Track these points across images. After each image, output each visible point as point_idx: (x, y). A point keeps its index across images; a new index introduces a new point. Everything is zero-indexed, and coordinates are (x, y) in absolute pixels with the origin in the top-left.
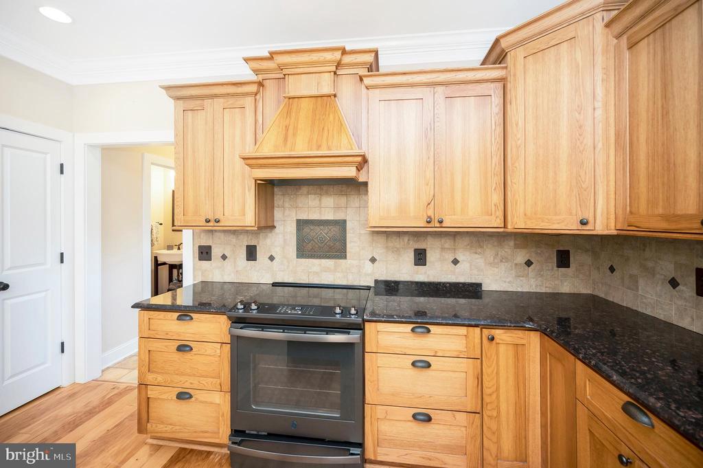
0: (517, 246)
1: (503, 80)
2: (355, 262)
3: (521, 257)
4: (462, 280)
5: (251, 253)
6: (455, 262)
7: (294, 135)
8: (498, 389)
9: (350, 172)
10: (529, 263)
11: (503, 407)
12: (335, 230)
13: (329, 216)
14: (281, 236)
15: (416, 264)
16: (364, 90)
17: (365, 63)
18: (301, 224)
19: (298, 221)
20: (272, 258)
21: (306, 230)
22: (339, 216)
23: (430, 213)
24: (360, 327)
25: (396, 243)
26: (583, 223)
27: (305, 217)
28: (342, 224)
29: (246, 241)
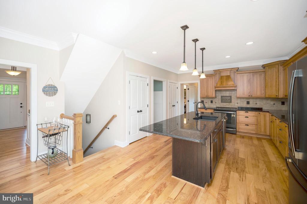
0: (271, 101)
1: (265, 71)
2: (233, 104)
3: (272, 103)
4: (258, 107)
5: (212, 102)
6: (256, 104)
7: (223, 82)
8: (261, 122)
9: (234, 88)
10: (274, 104)
11: (262, 124)
12: (229, 98)
13: (228, 95)
14: (218, 99)
15: (247, 104)
16: (236, 74)
17: (236, 70)
18: (222, 97)
19: (221, 96)
20: (216, 103)
21: (223, 97)
22: (230, 95)
23: (249, 95)
24: (236, 111)
25: (242, 100)
26: (277, 96)
27: (223, 95)
28: (231, 97)
29: (211, 100)
